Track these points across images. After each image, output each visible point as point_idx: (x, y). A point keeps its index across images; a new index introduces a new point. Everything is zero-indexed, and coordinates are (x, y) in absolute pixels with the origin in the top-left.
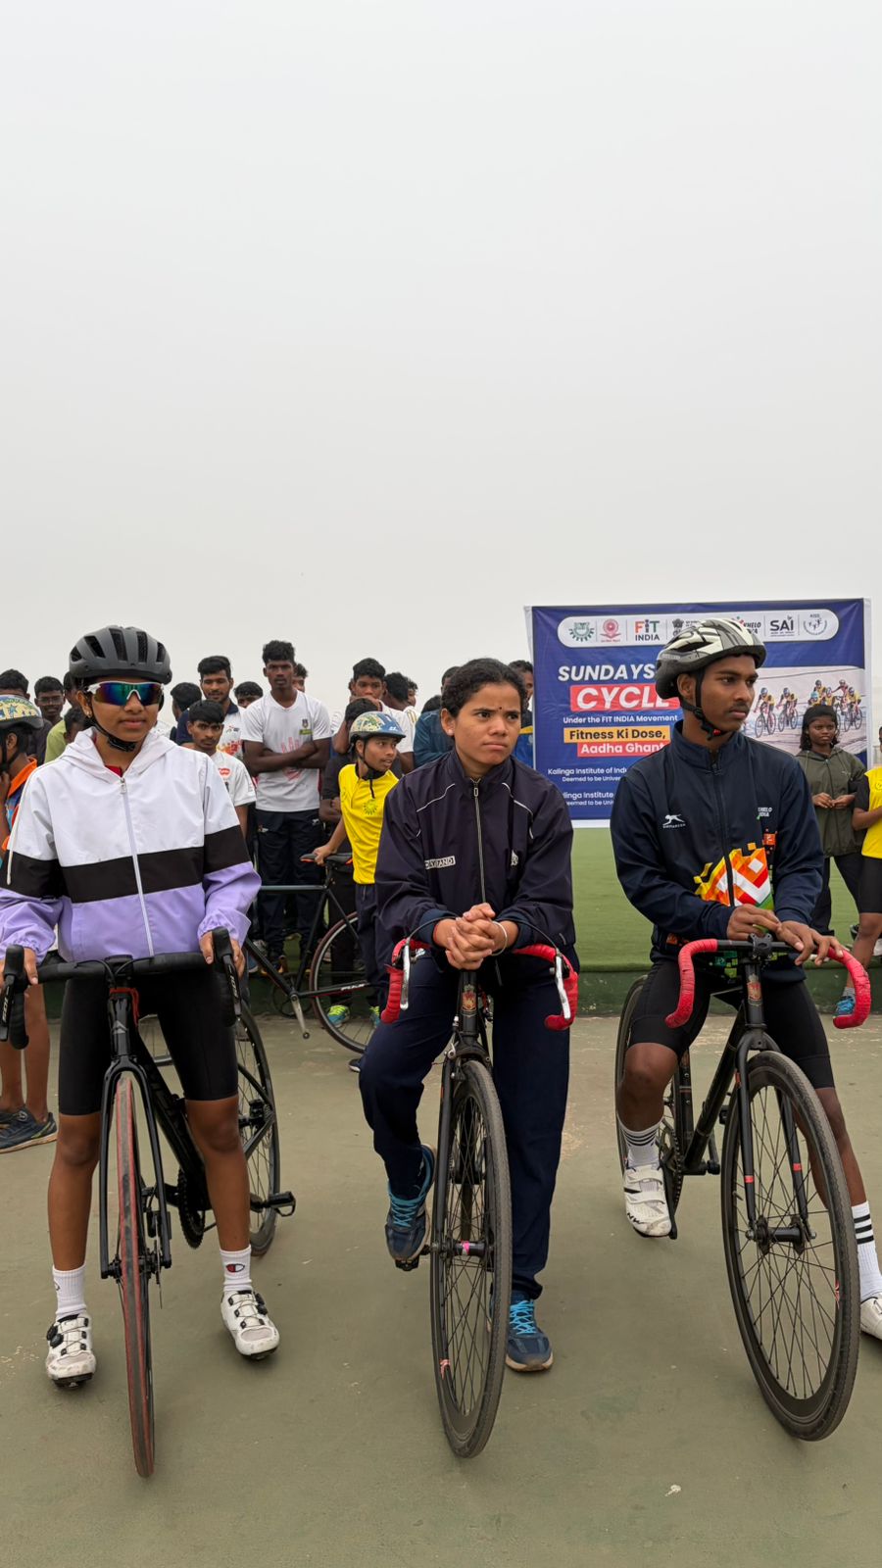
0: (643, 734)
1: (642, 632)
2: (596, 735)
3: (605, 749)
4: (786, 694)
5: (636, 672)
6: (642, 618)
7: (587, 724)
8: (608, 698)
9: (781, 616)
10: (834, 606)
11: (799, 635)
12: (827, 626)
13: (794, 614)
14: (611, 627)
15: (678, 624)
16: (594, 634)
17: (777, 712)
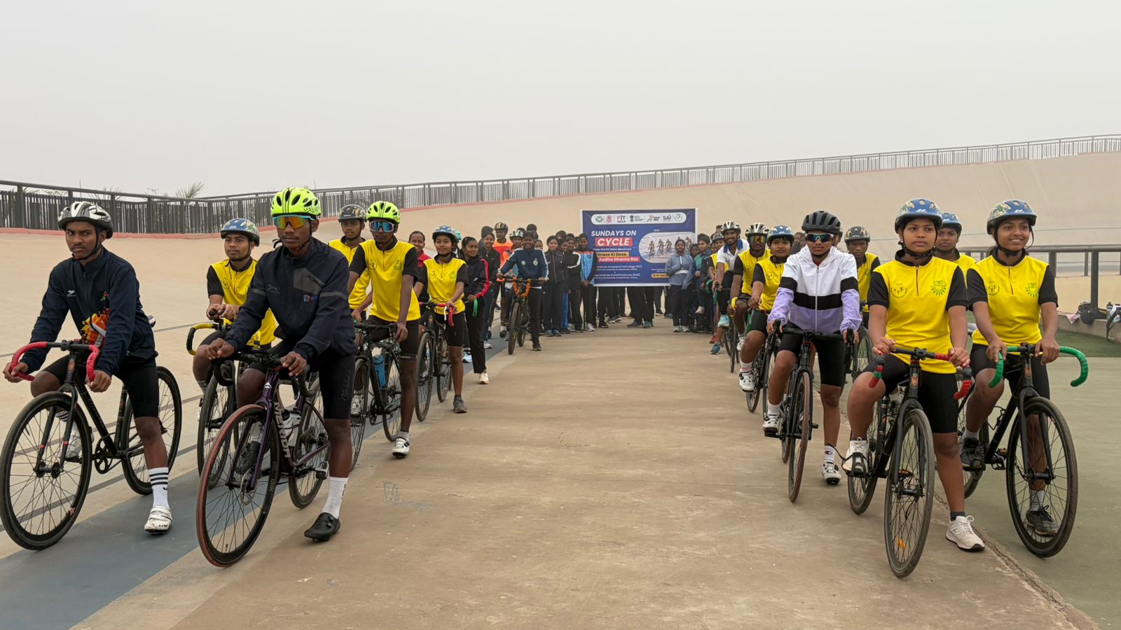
0: (620, 255)
1: (620, 220)
2: (604, 255)
3: (607, 260)
4: (668, 241)
5: (617, 233)
6: (620, 215)
7: (601, 251)
8: (608, 242)
9: (666, 215)
10: (685, 211)
11: (673, 221)
12: (683, 218)
13: (671, 214)
14: (609, 218)
15: (632, 217)
16: (604, 220)
17: (665, 247)
